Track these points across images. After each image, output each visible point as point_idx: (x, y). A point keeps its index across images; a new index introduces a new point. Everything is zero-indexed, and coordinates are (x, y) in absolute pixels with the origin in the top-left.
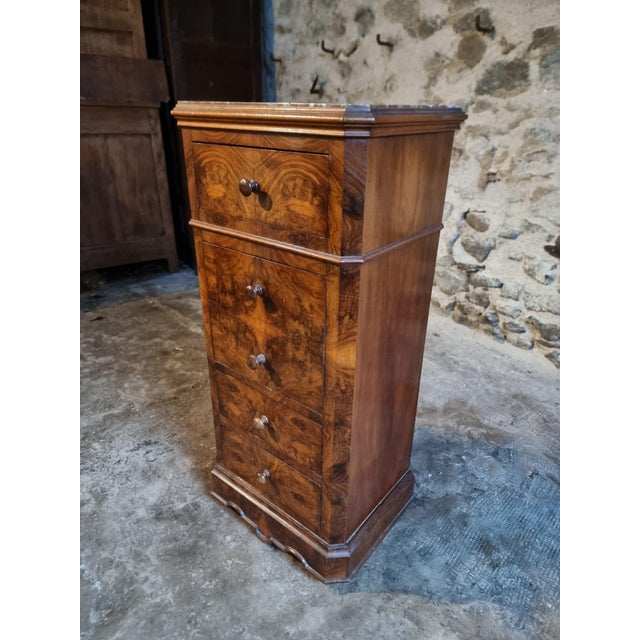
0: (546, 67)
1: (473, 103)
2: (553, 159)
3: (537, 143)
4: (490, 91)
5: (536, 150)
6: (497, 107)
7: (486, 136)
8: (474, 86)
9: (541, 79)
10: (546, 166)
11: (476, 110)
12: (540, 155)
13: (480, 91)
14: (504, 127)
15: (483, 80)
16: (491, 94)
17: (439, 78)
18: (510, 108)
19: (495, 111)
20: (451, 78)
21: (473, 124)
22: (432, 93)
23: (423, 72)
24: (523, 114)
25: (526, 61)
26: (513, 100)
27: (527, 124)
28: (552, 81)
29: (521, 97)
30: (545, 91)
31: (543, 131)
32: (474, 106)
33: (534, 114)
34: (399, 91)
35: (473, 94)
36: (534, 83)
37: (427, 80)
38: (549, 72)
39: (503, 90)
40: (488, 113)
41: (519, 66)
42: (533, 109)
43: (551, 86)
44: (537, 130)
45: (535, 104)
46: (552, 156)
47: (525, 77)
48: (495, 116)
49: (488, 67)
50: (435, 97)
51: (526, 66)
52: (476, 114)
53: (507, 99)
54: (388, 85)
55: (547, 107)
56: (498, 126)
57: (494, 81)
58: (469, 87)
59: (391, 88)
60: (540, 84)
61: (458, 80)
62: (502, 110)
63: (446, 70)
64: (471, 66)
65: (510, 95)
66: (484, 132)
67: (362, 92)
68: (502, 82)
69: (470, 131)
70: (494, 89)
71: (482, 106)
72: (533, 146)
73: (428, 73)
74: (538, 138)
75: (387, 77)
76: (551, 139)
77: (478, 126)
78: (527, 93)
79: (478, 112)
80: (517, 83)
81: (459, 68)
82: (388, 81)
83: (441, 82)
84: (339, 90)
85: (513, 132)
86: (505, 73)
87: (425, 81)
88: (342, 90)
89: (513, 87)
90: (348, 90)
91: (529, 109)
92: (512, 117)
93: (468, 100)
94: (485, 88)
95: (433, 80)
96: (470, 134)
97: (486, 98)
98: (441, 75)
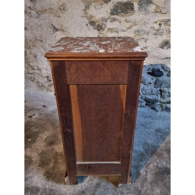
0: (141, 5)
1: (109, 18)
2: (147, 41)
3: (140, 35)
4: (117, 14)
5: (140, 38)
6: (121, 20)
7: (117, 32)
8: (109, 11)
9: (139, 10)
10: (144, 43)
11: (111, 21)
12: (141, 40)
13: (112, 13)
14: (125, 29)
15: (113, 9)
16: (118, 15)
17: (90, 7)
18: (127, 21)
19: (120, 22)
20: (97, 7)
21: (111, 27)
22: (88, 13)
23: (82, 3)
24: (133, 24)
25: (132, 2)
26: (128, 18)
27: (135, 28)
28: (143, 11)
29: (131, 17)
30: (141, 15)
31: (143, 31)
32: (110, 19)
33: (138, 24)
34: (69, 11)
35: (109, 15)
36: (136, 11)
37: (84, 7)
38: (142, 7)
39: (123, 14)
40: (117, 23)
41: (129, 4)
42: (137, 22)
43: (143, 13)
44: (140, 30)
45: (138, 20)
46: (147, 40)
47: (132, 9)
48: (120, 24)
49: (115, 3)
50: (90, 15)
51: (133, 4)
52: (111, 23)
53: (125, 17)
54: (62, 8)
55: (143, 22)
56: (122, 28)
57: (118, 10)
58: (107, 11)
59: (64, 9)
60: (139, 12)
61: (101, 8)
62: (123, 22)
63: (93, 3)
64: (106, 2)
65: (126, 16)
66: (116, 31)
67: (46, 10)
68: (123, 10)
69: (109, 30)
70: (119, 13)
71: (114, 20)
72: (139, 36)
73: (85, 4)
74: (140, 33)
75: (61, 4)
76: (146, 34)
77: (113, 28)
78: (134, 16)
79: (112, 22)
80: (129, 11)
81: (100, 3)
82: (61, 6)
83: (92, 8)
84: (30, 8)
85: (129, 31)
86: (123, 7)
87: (83, 8)
88: (32, 8)
89: (128, 13)
90: (37, 8)
91: (136, 22)
92: (128, 25)
93: (107, 17)
94: (115, 13)
95: (87, 7)
96: (110, 31)
97: (115, 16)
98: (91, 5)
